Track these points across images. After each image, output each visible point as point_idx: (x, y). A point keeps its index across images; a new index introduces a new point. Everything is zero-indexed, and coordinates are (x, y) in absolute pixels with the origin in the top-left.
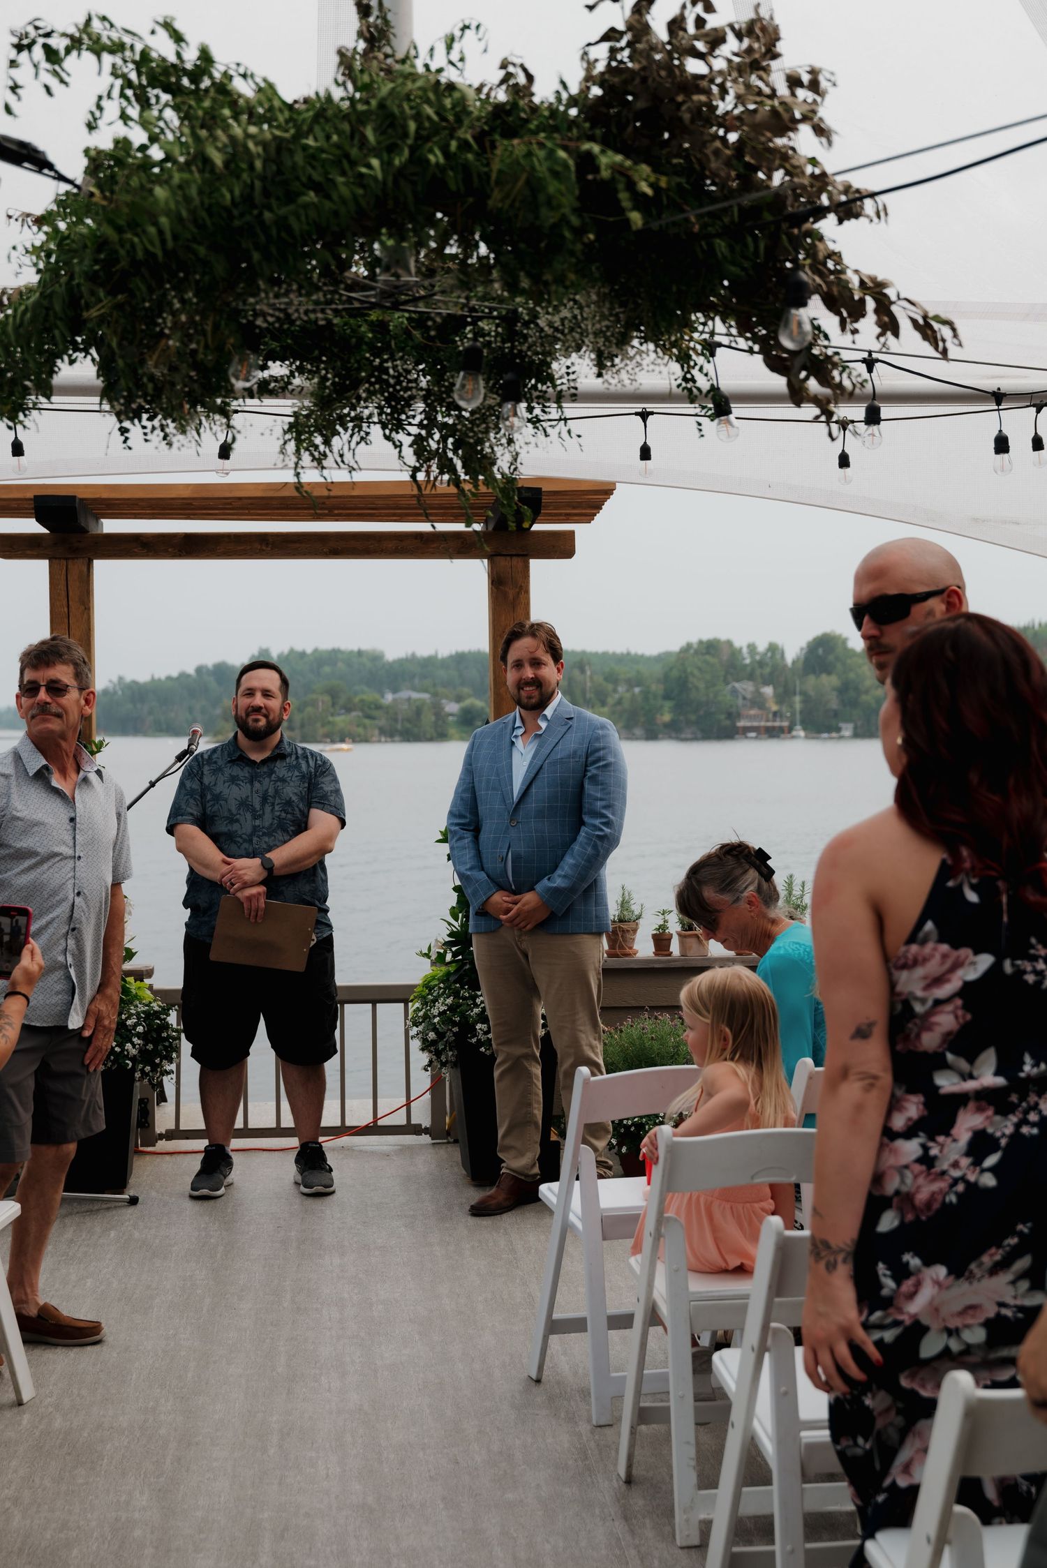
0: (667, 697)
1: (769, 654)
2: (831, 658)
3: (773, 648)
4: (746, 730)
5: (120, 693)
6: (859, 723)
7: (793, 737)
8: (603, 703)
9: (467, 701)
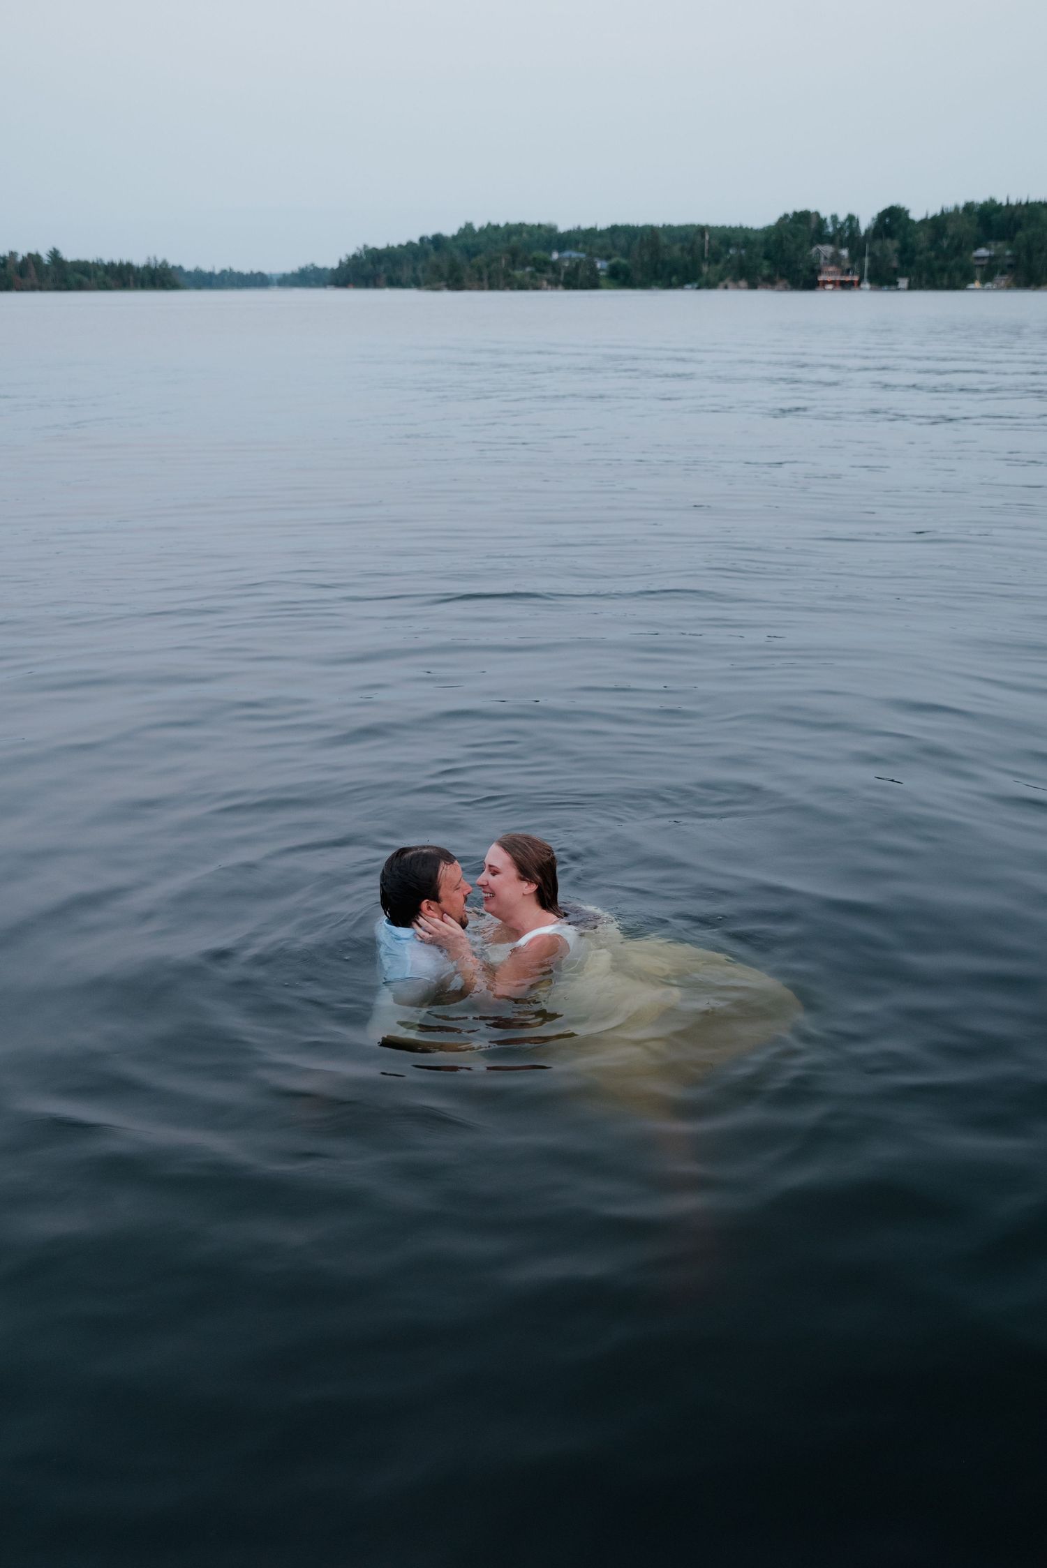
0: (767, 257)
1: (847, 224)
2: (895, 226)
3: (851, 218)
4: (825, 283)
5: (364, 258)
6: (912, 280)
7: (861, 289)
8: (717, 261)
9: (614, 261)
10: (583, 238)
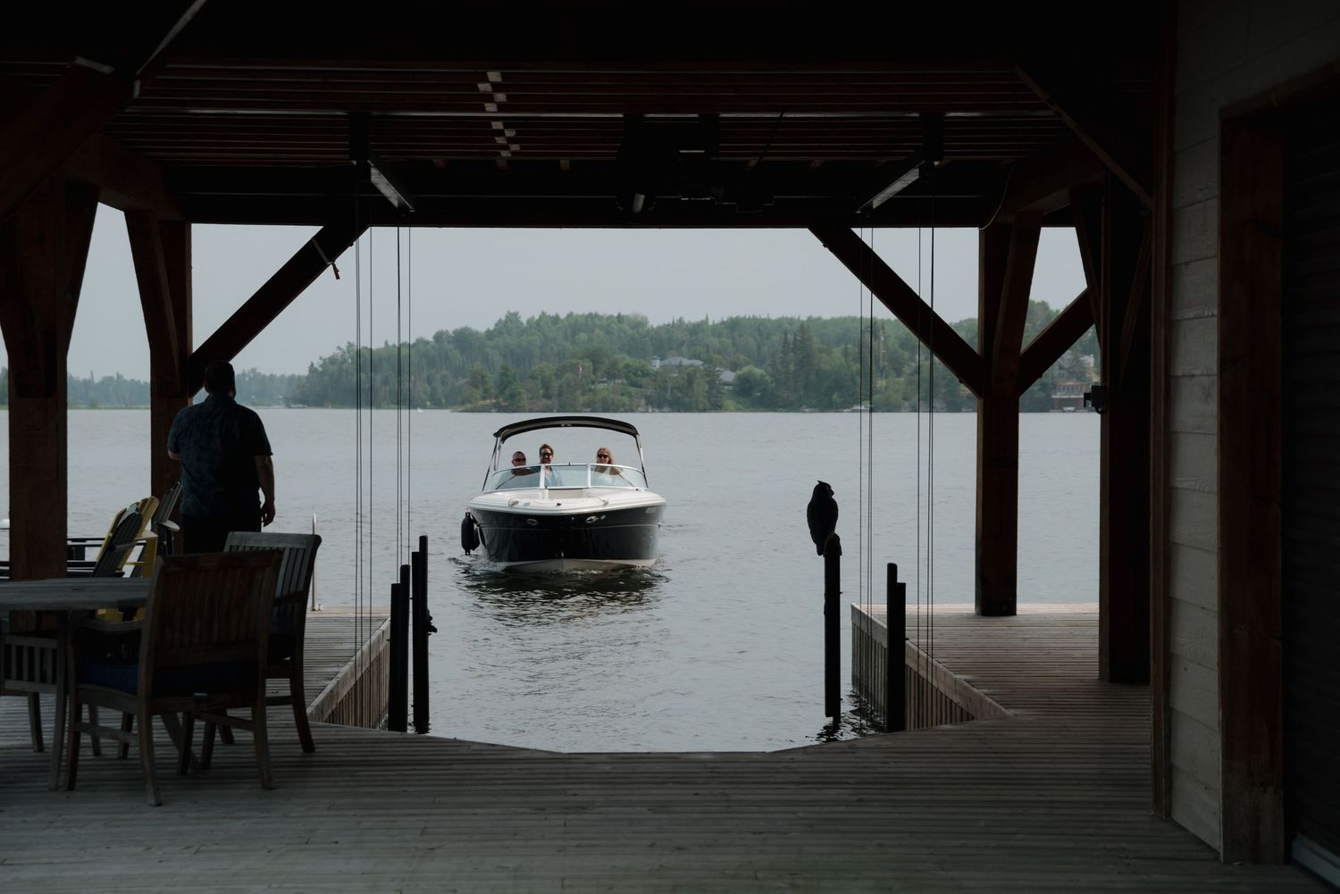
8: (899, 373)
9: (745, 369)
10: (689, 337)
